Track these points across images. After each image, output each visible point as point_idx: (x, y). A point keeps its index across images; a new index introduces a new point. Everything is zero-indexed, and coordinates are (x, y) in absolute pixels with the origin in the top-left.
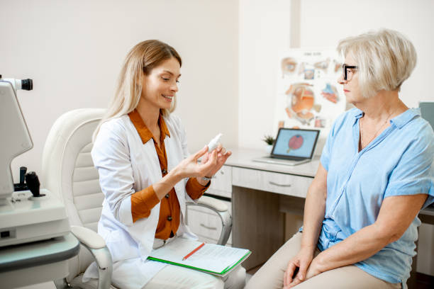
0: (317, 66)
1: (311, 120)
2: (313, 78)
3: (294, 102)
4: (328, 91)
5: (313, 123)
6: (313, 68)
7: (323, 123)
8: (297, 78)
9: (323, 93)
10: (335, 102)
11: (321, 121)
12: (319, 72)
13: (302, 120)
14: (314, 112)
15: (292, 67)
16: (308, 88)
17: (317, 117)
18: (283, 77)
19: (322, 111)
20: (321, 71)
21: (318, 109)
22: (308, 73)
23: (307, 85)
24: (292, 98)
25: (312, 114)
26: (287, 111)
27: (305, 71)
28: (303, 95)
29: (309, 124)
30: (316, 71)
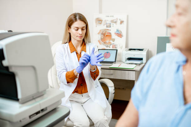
0: (112, 21)
1: (110, 45)
2: (110, 27)
3: (102, 38)
4: (118, 32)
5: (111, 46)
6: (110, 22)
7: (116, 46)
8: (103, 27)
9: (116, 33)
10: (121, 37)
11: (115, 45)
12: (113, 24)
13: (106, 45)
14: (111, 42)
15: (100, 22)
16: (108, 31)
17: (113, 44)
18: (96, 27)
19: (115, 41)
20: (114, 24)
21: (114, 40)
22: (108, 25)
23: (108, 30)
24: (101, 36)
25: (111, 43)
26: (99, 41)
27: (106, 24)
28: (106, 34)
29: (110, 47)
30: (112, 24)
